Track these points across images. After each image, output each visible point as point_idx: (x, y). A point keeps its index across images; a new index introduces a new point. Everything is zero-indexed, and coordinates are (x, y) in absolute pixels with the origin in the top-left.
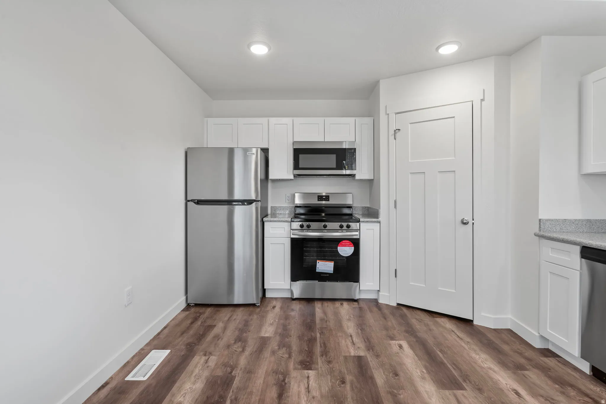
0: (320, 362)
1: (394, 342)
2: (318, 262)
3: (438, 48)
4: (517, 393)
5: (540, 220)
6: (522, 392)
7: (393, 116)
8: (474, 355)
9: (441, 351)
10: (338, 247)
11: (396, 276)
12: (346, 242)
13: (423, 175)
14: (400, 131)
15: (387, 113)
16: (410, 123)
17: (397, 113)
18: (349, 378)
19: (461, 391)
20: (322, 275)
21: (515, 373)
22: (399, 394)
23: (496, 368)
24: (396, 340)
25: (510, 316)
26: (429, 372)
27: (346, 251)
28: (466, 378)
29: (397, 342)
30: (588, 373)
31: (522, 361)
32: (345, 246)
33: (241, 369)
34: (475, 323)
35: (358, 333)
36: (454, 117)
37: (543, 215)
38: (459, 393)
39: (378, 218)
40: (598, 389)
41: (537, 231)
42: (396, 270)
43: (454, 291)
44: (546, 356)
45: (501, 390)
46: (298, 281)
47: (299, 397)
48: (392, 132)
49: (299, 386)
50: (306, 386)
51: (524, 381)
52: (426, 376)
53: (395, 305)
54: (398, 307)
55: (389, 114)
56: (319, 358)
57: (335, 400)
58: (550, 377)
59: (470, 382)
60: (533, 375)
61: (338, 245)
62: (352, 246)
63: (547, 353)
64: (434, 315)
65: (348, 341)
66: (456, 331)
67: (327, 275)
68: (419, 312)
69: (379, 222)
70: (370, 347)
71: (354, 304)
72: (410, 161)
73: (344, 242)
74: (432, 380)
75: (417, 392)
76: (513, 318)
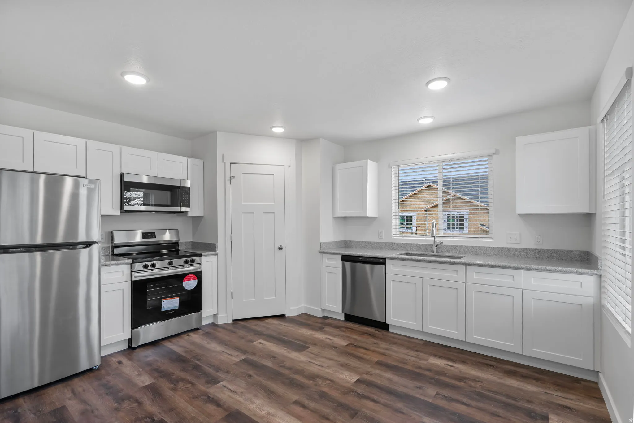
0: (220, 375)
1: (255, 343)
2: (163, 301)
3: (272, 127)
4: (328, 339)
5: (321, 243)
6: (330, 337)
7: (228, 165)
8: (300, 331)
9: (284, 336)
10: (183, 282)
11: (232, 298)
12: (190, 276)
13: (252, 215)
14: (235, 178)
15: (224, 161)
16: (243, 173)
17: (231, 163)
18: (251, 373)
19: (309, 349)
20: (168, 313)
21: (322, 331)
22: (285, 365)
23: (313, 333)
24: (255, 341)
25: (303, 305)
26: (288, 348)
27: (189, 285)
28: (306, 342)
29: (257, 342)
30: (343, 320)
31: (320, 325)
32: (190, 280)
33: (159, 413)
34: (287, 316)
35: (225, 348)
36: (273, 174)
37: (322, 240)
38: (309, 350)
39: (215, 251)
40: (350, 324)
41: (319, 249)
42: (232, 292)
43: (275, 298)
44: (326, 319)
45: (322, 340)
46: (139, 327)
47: (232, 398)
48: (228, 178)
49: (224, 394)
50: (230, 391)
51: (326, 333)
52: (289, 350)
53: (231, 322)
54: (234, 322)
55: (226, 163)
56: (218, 374)
57: (256, 386)
58: (333, 327)
59: (309, 343)
60: (328, 329)
61: (183, 280)
62: (195, 278)
63: (325, 318)
64: (262, 319)
65: (225, 355)
66: (281, 323)
67: (173, 312)
68: (251, 321)
69: (217, 255)
70: (244, 352)
71: (199, 332)
72: (243, 203)
73: (189, 277)
74: (293, 351)
75: (292, 359)
76: (306, 306)
